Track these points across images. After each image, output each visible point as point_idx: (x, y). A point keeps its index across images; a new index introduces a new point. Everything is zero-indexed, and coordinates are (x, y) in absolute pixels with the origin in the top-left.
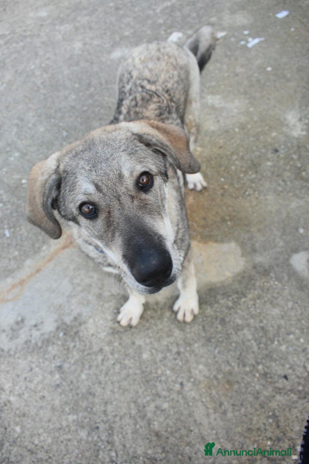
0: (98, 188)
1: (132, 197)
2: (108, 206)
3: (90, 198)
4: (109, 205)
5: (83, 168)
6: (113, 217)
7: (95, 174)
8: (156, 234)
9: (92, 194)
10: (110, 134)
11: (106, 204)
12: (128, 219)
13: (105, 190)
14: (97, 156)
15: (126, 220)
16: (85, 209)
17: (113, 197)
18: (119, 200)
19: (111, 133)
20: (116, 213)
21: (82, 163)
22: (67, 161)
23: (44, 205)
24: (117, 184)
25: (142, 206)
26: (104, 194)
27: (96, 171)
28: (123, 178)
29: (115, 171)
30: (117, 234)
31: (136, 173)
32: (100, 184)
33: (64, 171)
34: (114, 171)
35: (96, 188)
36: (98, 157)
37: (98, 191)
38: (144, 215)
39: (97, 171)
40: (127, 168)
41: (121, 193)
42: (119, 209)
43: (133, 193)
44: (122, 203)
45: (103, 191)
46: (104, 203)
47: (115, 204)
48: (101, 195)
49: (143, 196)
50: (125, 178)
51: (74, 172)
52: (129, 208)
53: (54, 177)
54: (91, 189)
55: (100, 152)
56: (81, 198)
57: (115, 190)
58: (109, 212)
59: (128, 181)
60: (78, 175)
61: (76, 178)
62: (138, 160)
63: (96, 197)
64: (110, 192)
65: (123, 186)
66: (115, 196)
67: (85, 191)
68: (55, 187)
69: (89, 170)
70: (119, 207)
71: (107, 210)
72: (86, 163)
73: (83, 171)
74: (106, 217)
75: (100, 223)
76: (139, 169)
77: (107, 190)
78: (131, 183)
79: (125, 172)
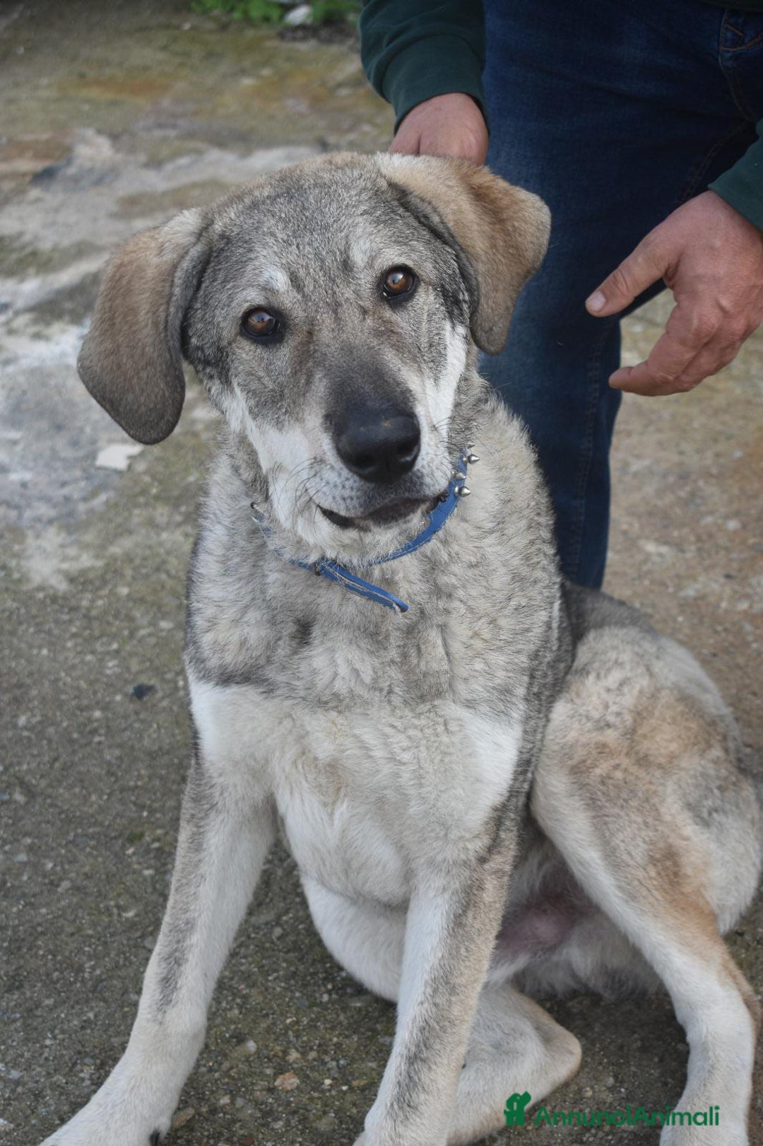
0: (295, 280)
1: (364, 312)
2: (312, 322)
3: (272, 299)
4: (314, 319)
5: (273, 234)
6: (317, 343)
7: (297, 252)
8: (398, 384)
9: (280, 292)
10: (340, 171)
11: (307, 317)
12: (347, 349)
13: (309, 288)
14: (304, 215)
15: (342, 349)
16: (254, 320)
17: (324, 305)
18: (335, 312)
19: (342, 169)
20: (324, 336)
21: (270, 222)
22: (233, 216)
24: (338, 281)
25: (381, 332)
26: (304, 296)
27: (298, 247)
28: (351, 270)
29: (338, 253)
30: (319, 375)
31: (383, 264)
32: (302, 273)
33: (223, 236)
34: (336, 253)
35: (292, 281)
36: (307, 218)
37: (293, 286)
38: (382, 346)
39: (301, 247)
40: (363, 248)
41: (342, 299)
42: (333, 330)
43: (367, 304)
44: (340, 319)
45: (306, 289)
46: (301, 314)
47: (326, 321)
48: (299, 297)
49: (388, 313)
50: (355, 269)
51: (247, 238)
52: (353, 329)
53: (195, 252)
54: (280, 280)
55: (313, 207)
56: (253, 297)
57: (330, 292)
58: (310, 333)
59: (362, 277)
60: (258, 247)
61: (250, 250)
62: (393, 239)
63: (288, 299)
64: (320, 294)
65: (349, 287)
66: (328, 304)
67: (268, 282)
69: (284, 242)
70: (333, 326)
71: (306, 328)
72: (281, 226)
73: (271, 240)
74: (301, 343)
75: (285, 355)
76: (393, 256)
77: (315, 287)
78: (366, 280)
79: (359, 257)
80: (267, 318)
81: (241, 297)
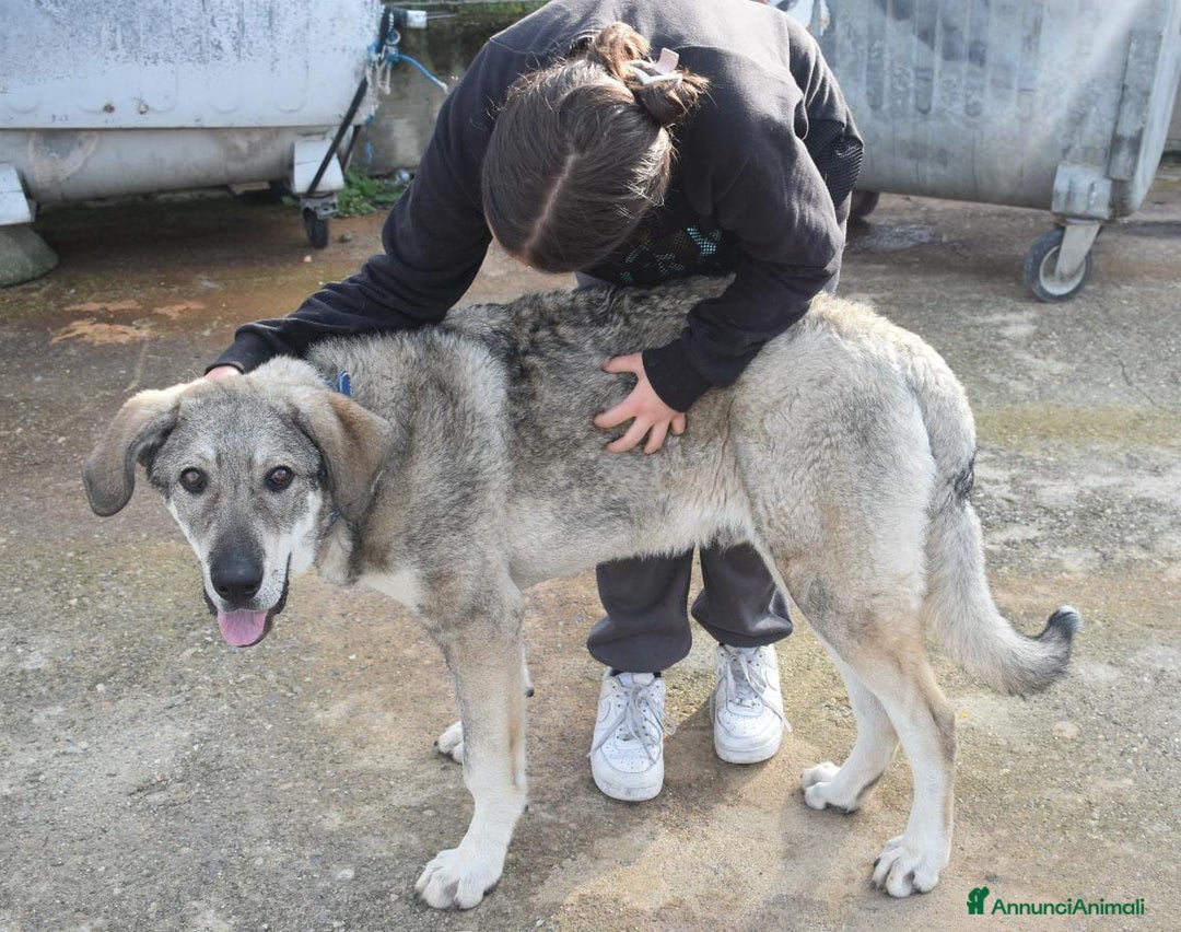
0: (219, 460)
1: (253, 491)
2: (220, 488)
3: (203, 465)
5: (211, 428)
6: (219, 503)
7: (223, 443)
9: (209, 463)
11: (219, 483)
12: (235, 515)
13: (225, 466)
15: (232, 515)
16: (190, 476)
17: (231, 480)
18: (235, 487)
20: (224, 501)
23: (131, 448)
24: (243, 468)
25: (259, 507)
26: (221, 470)
27: (225, 439)
28: (253, 464)
29: (248, 451)
30: (214, 525)
31: (272, 465)
32: (223, 457)
33: (183, 417)
34: (246, 450)
35: (217, 459)
37: (217, 463)
38: (256, 517)
39: (227, 440)
40: (263, 454)
41: (242, 479)
42: (231, 498)
43: (256, 487)
44: (237, 493)
45: (223, 466)
46: (216, 481)
47: (229, 489)
48: (218, 470)
49: (267, 495)
50: (255, 464)
51: (196, 426)
52: (243, 501)
53: (166, 417)
54: (211, 454)
56: (195, 462)
57: (236, 473)
58: (217, 496)
59: (258, 470)
60: (201, 434)
61: (196, 434)
62: (284, 448)
63: (211, 468)
64: (230, 472)
65: (248, 473)
66: (233, 480)
67: (203, 455)
68: (160, 432)
69: (218, 434)
70: (231, 496)
71: (217, 490)
72: (217, 424)
73: (209, 431)
74: (211, 499)
76: (281, 459)
77: (228, 467)
78: (259, 474)
79: (259, 458)
80: (197, 475)
81: (186, 459)
